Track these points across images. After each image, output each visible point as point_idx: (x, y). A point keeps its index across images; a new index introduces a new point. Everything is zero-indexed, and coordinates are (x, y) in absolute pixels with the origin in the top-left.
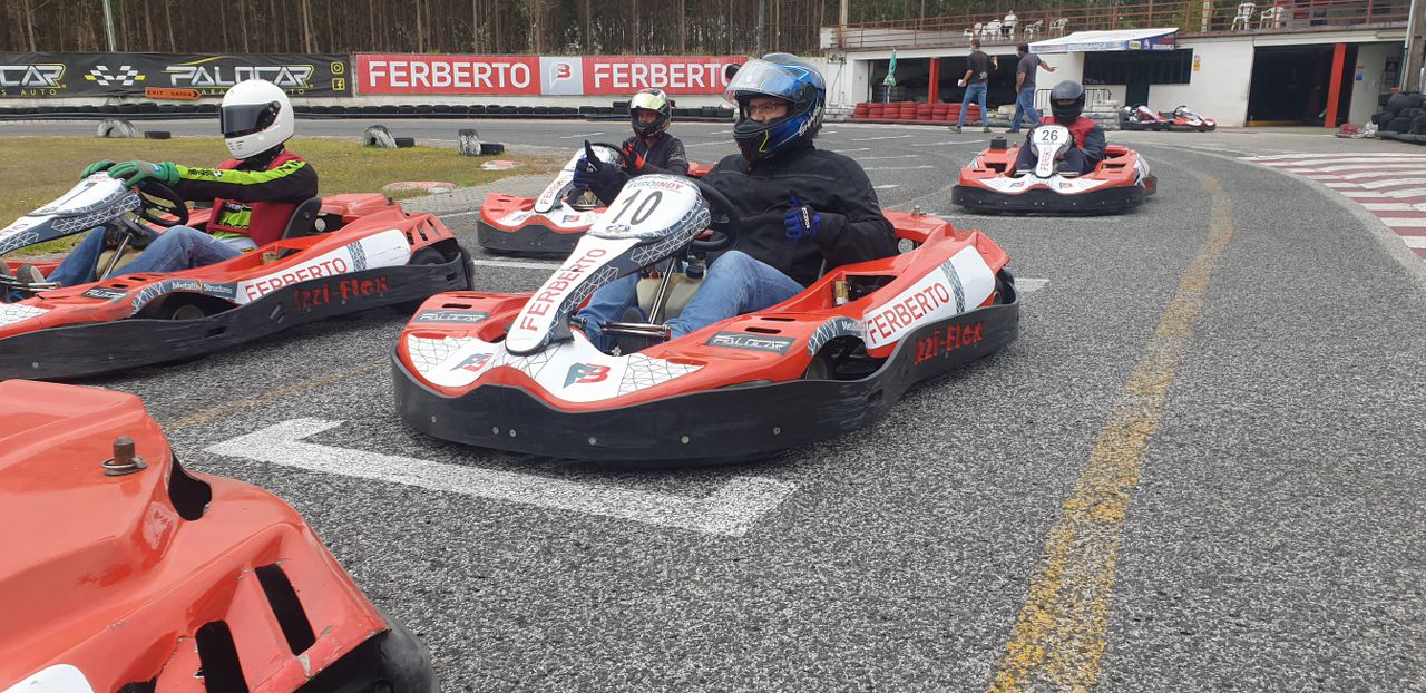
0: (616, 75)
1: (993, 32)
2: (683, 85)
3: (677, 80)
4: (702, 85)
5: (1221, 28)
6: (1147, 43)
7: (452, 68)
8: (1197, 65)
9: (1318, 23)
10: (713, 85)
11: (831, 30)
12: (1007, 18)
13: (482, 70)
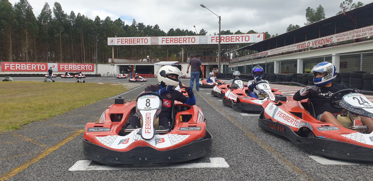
0: (65, 67)
2: (80, 70)
3: (79, 68)
4: (84, 70)
7: (21, 65)
8: (182, 68)
10: (87, 69)
11: (111, 59)
13: (34, 66)
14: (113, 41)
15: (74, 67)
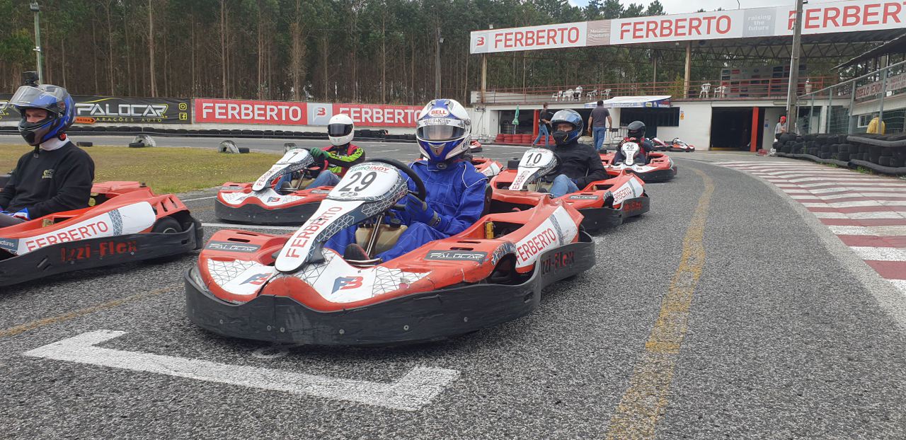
1: (569, 96)
2: (392, 121)
3: (389, 119)
4: (403, 122)
5: (694, 96)
6: (655, 103)
7: (252, 108)
8: (682, 117)
9: (744, 96)
10: (409, 122)
11: (477, 92)
12: (577, 88)
13: (272, 110)
14: (485, 41)
15: (375, 115)
